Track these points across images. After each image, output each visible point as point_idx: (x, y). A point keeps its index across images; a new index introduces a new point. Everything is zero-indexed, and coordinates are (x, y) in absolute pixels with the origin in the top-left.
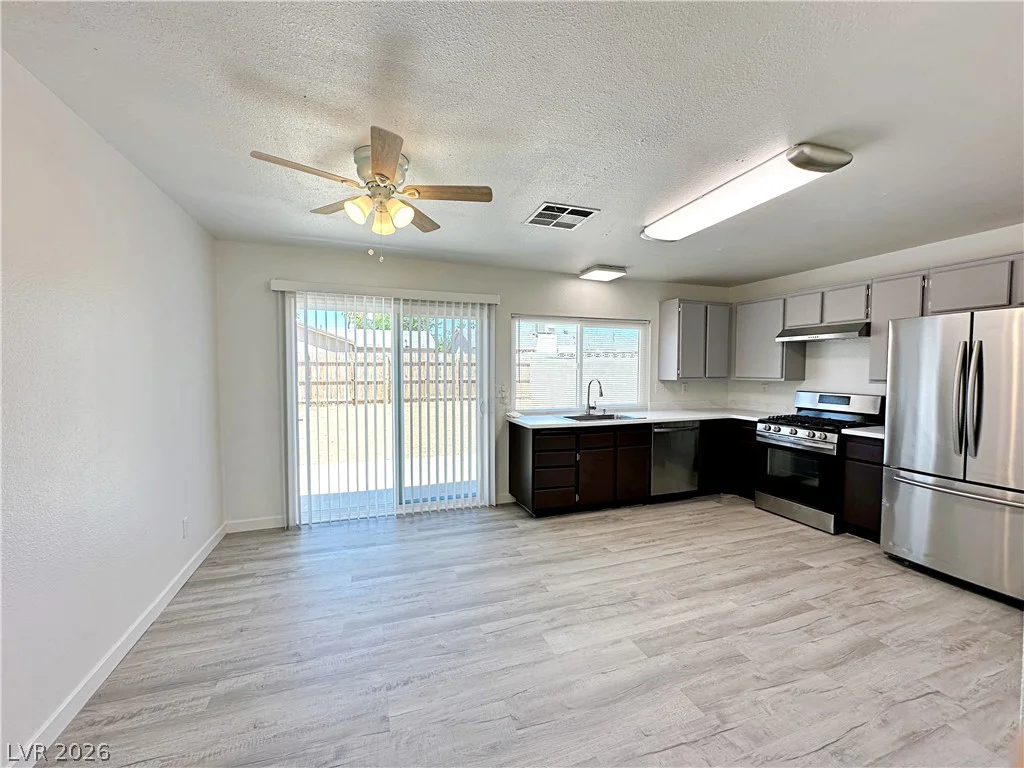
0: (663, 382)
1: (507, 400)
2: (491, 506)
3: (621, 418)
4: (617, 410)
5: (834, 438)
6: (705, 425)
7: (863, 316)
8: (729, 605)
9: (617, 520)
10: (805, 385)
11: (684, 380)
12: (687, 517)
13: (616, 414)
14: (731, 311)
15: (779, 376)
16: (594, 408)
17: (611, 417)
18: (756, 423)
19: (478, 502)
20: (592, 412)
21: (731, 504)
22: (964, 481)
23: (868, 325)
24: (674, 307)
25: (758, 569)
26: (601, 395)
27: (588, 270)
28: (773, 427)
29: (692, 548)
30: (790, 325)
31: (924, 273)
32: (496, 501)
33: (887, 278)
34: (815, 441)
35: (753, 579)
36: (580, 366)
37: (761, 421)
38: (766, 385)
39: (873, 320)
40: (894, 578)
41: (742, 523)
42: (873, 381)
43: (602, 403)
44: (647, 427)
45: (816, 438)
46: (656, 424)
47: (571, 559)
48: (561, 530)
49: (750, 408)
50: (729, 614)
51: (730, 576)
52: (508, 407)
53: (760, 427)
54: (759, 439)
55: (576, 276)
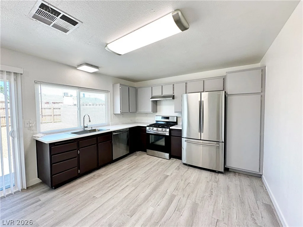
0: (115, 114)
1: (34, 128)
2: (23, 190)
3: (99, 131)
4: (97, 127)
5: (168, 130)
6: (131, 129)
7: (172, 93)
8: (151, 210)
9: (99, 176)
10: (157, 114)
11: (122, 113)
12: (127, 166)
13: (97, 129)
14: (136, 90)
15: (151, 111)
16: (87, 127)
17: (95, 130)
18: (146, 127)
19: (12, 190)
20: (86, 129)
21: (140, 155)
22: (201, 140)
23: (174, 96)
24: (118, 86)
25: (155, 183)
26: (90, 121)
27: (81, 65)
28: (151, 128)
29: (131, 181)
30: (154, 95)
31: (186, 82)
32: (26, 185)
33: (178, 83)
34: (163, 132)
35: (155, 189)
36: (79, 109)
37: (148, 126)
38: (147, 114)
39: (175, 94)
40: (188, 172)
41: (144, 163)
42: (175, 112)
43: (90, 125)
44: (111, 133)
45: (163, 130)
46: (114, 131)
47: (74, 214)
48: (70, 192)
49: (143, 122)
50: (152, 214)
51: (147, 191)
52: (35, 132)
53: (148, 128)
54: (147, 132)
55: (75, 68)
